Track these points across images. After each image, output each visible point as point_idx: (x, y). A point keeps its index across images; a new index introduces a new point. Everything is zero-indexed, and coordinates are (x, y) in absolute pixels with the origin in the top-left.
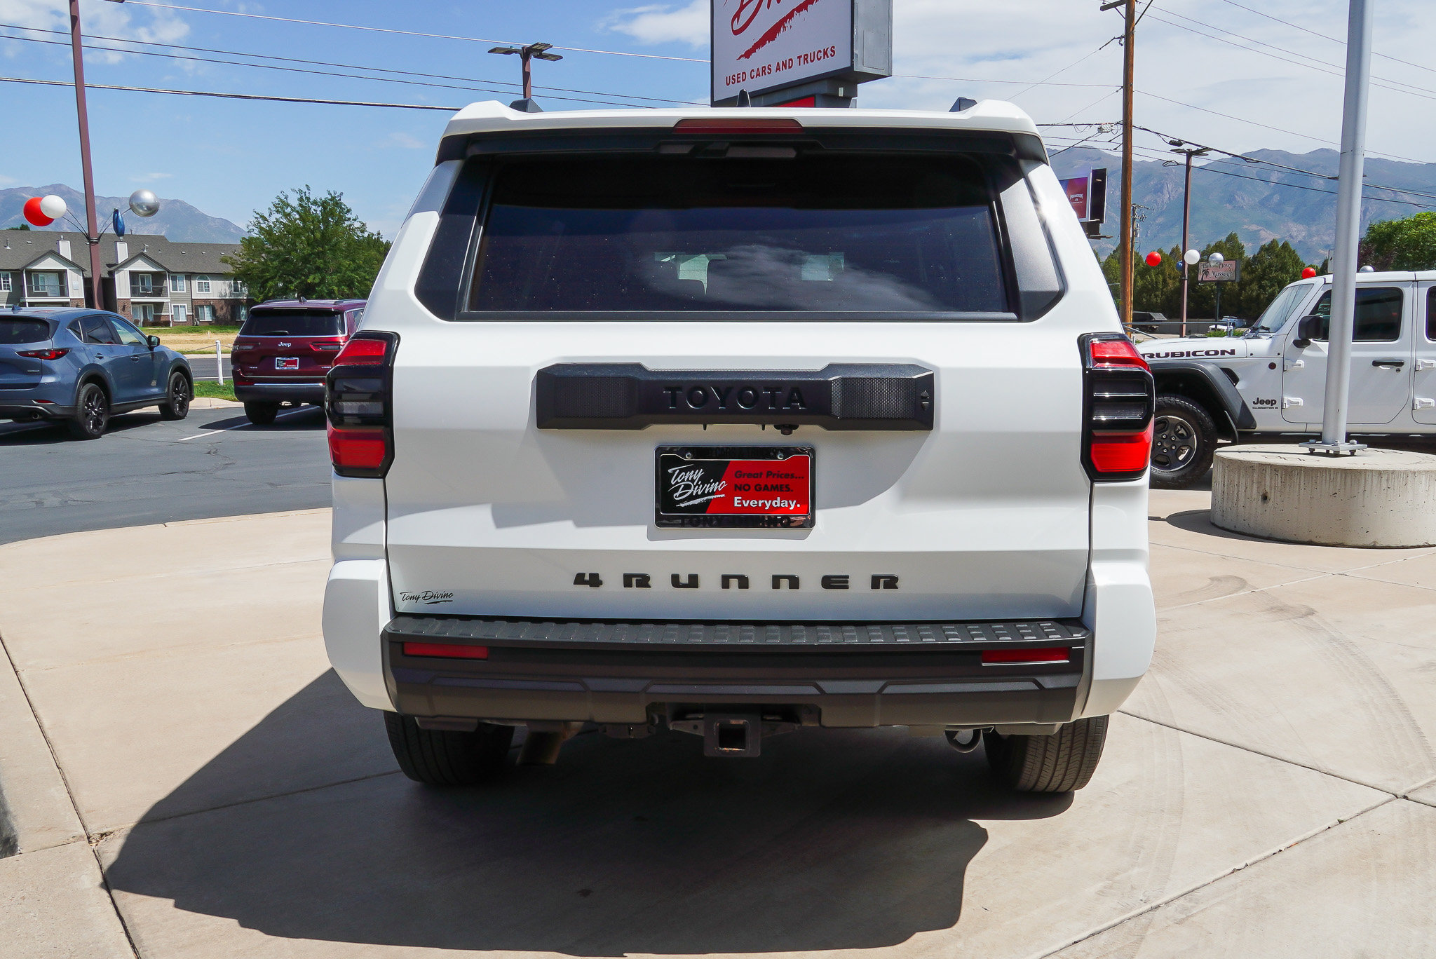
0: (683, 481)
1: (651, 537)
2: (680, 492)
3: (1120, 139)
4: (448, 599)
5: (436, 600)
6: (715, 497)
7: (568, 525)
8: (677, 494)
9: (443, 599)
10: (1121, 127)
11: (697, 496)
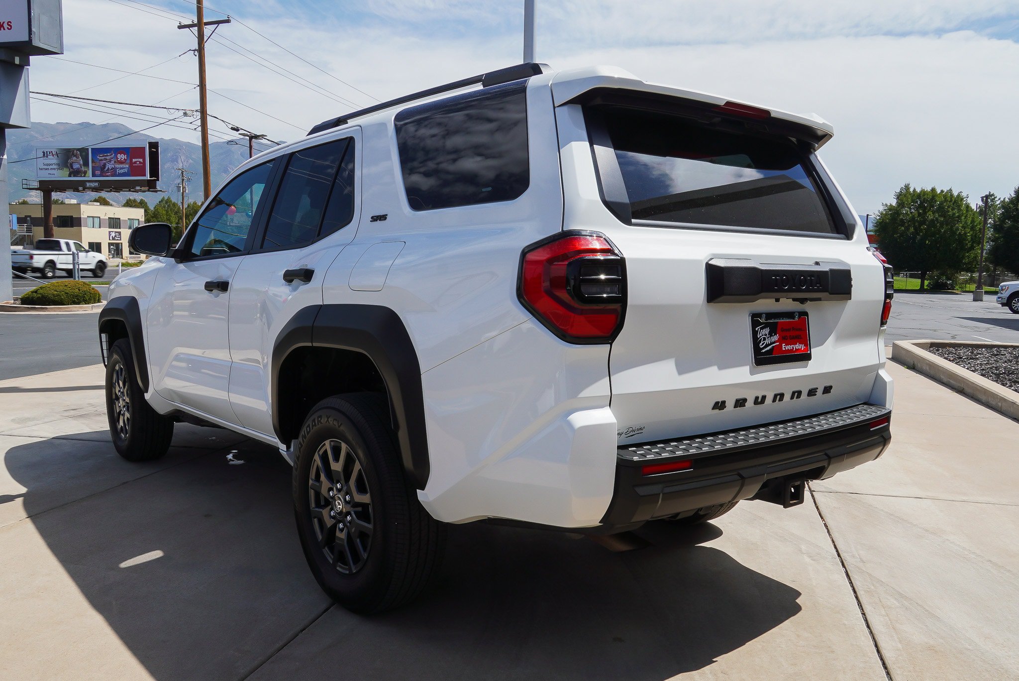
0: (762, 335)
1: (752, 373)
2: (762, 343)
3: (199, 123)
4: (641, 431)
5: (633, 433)
6: (775, 344)
7: (715, 369)
8: (761, 344)
9: (638, 432)
10: (199, 114)
11: (769, 345)
